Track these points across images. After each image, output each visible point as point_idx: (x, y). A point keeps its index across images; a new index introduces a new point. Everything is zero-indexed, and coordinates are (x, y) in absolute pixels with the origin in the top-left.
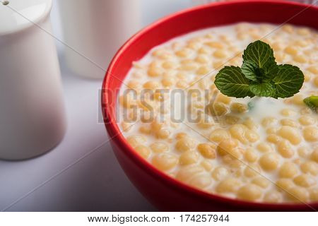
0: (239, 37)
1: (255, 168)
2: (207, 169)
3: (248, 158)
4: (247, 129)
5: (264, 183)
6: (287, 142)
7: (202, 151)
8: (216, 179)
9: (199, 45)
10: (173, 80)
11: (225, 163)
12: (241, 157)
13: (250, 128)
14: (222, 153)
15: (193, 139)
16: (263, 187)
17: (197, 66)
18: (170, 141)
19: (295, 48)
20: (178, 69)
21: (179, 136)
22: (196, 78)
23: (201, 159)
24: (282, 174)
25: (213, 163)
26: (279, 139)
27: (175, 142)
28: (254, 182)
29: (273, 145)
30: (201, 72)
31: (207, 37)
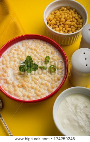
0: (23, 46)
1: (30, 89)
2: (20, 91)
3: (28, 87)
4: (27, 78)
5: (32, 92)
6: (36, 81)
7: (18, 86)
8: (22, 93)
9: (13, 51)
10: (9, 65)
11: (24, 88)
12: (27, 87)
13: (28, 78)
14: (23, 86)
15: (16, 83)
16: (32, 93)
17: (14, 59)
18: (11, 85)
19: (37, 49)
20: (9, 61)
21: (13, 83)
22: (14, 63)
23: (19, 88)
24: (36, 89)
25: (21, 89)
26: (34, 80)
27: (12, 85)
28: (30, 92)
29: (33, 82)
30: (15, 61)
31: (14, 47)
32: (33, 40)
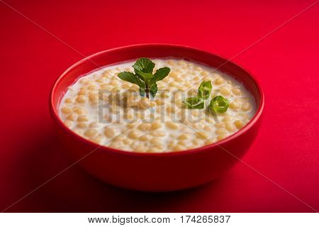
32: (167, 61)
